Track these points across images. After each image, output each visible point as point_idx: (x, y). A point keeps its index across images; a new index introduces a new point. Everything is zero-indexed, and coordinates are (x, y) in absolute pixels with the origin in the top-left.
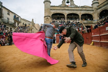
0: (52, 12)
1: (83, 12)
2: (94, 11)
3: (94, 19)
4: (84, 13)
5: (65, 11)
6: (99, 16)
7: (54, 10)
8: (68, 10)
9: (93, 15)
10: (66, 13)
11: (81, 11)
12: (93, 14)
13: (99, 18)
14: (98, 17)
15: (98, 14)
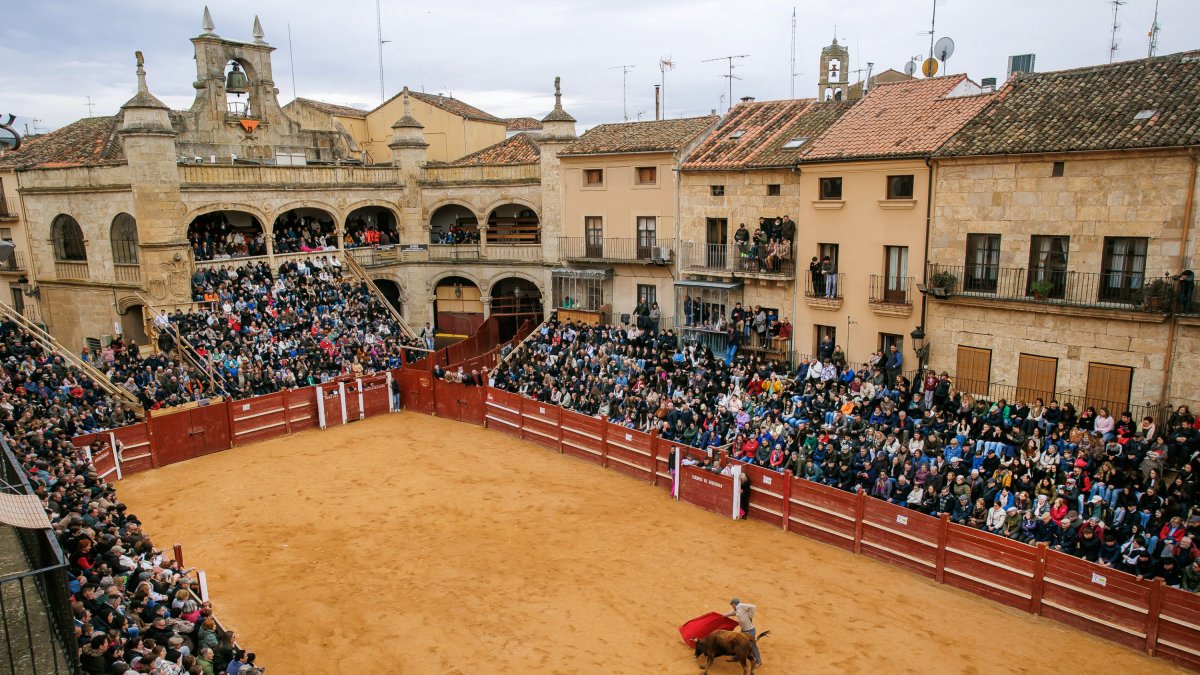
0: (191, 207)
1: (355, 200)
2: (406, 191)
3: (403, 240)
4: (359, 206)
5: (266, 195)
6: (428, 222)
7: (202, 188)
8: (280, 188)
9: (397, 212)
10: (269, 208)
11: (343, 194)
12: (399, 207)
13: (427, 233)
14: (424, 227)
15: (425, 211)
